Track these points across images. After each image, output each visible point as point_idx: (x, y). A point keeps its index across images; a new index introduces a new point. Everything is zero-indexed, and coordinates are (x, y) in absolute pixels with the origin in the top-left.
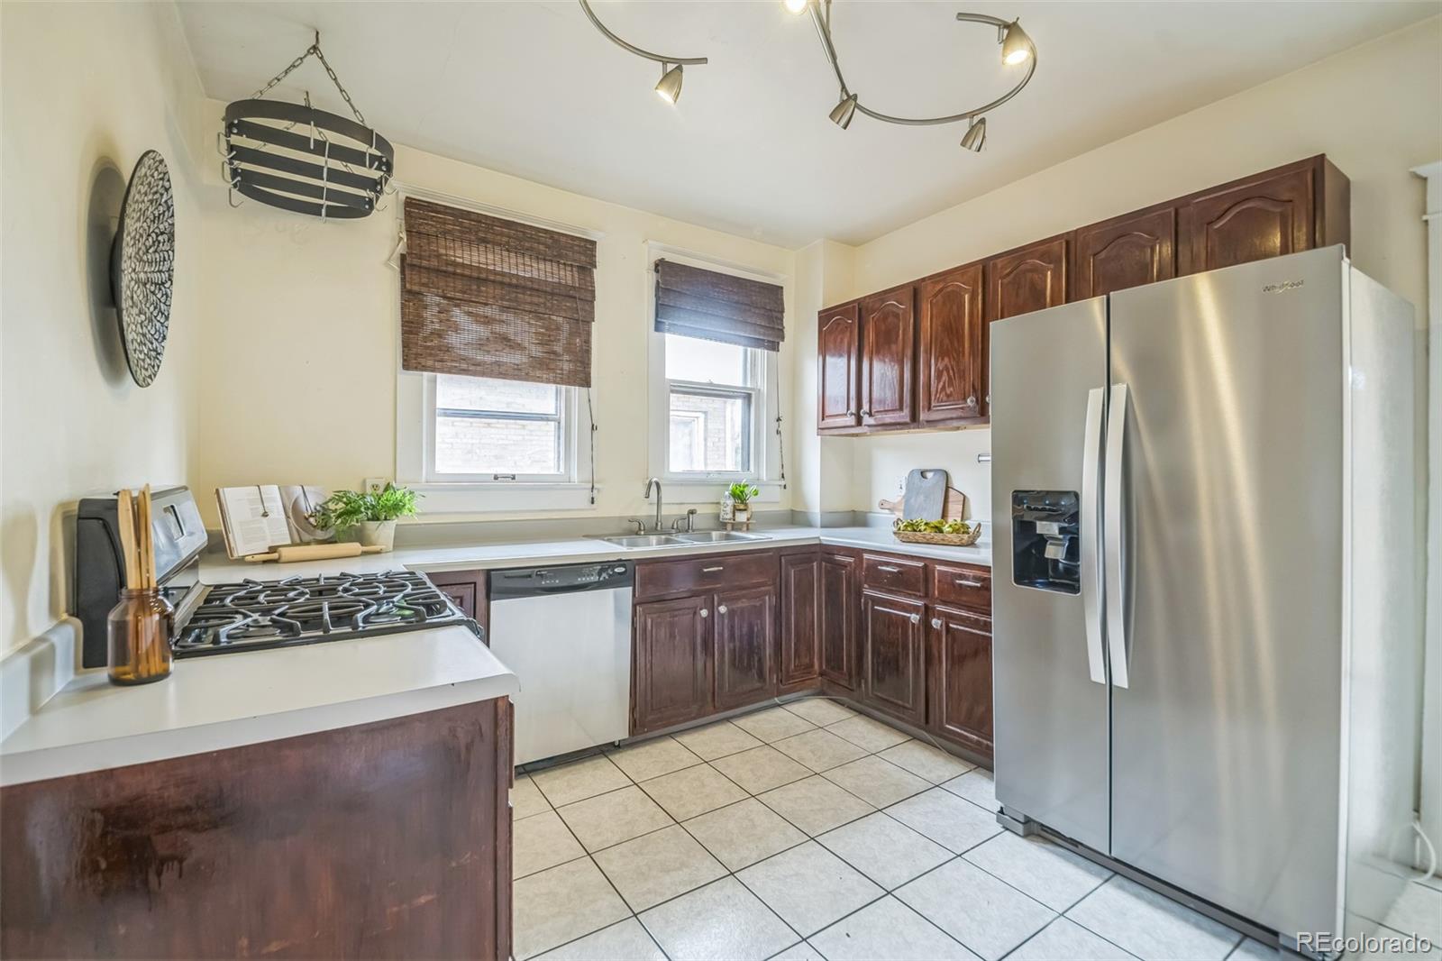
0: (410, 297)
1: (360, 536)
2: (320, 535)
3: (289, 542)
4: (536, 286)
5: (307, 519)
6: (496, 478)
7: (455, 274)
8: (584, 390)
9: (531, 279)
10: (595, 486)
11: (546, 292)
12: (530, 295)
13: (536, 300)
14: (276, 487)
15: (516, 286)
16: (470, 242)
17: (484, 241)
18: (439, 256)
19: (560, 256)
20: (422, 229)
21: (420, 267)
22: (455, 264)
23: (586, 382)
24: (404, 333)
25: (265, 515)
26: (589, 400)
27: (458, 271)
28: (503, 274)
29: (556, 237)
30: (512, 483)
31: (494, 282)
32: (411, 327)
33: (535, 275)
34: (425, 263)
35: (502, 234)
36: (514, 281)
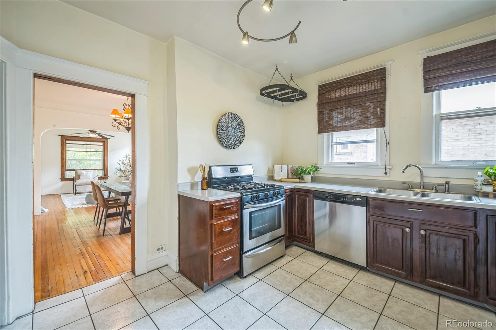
0: (320, 113)
1: (302, 178)
2: (295, 177)
3: (287, 177)
4: (358, 96)
5: (292, 173)
6: (348, 164)
7: (331, 102)
8: (382, 128)
9: (356, 94)
10: (387, 167)
11: (363, 96)
12: (356, 100)
13: (358, 100)
14: (286, 165)
15: (351, 98)
16: (335, 90)
17: (339, 88)
18: (326, 98)
19: (368, 81)
20: (322, 93)
21: (321, 104)
22: (331, 99)
23: (383, 125)
24: (318, 123)
25: (281, 171)
26: (385, 132)
27: (331, 101)
28: (346, 96)
29: (366, 74)
30: (354, 166)
31: (343, 100)
32: (320, 121)
33: (358, 91)
34: (322, 102)
35: (346, 83)
36: (349, 97)
